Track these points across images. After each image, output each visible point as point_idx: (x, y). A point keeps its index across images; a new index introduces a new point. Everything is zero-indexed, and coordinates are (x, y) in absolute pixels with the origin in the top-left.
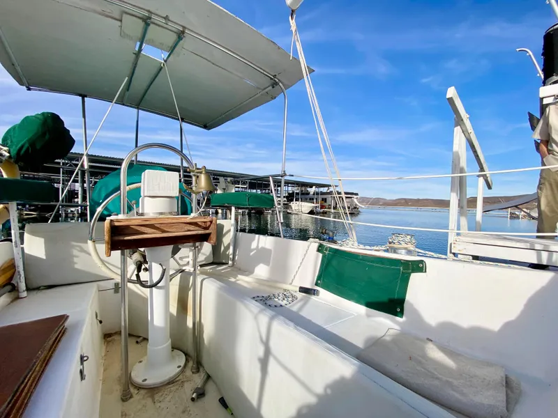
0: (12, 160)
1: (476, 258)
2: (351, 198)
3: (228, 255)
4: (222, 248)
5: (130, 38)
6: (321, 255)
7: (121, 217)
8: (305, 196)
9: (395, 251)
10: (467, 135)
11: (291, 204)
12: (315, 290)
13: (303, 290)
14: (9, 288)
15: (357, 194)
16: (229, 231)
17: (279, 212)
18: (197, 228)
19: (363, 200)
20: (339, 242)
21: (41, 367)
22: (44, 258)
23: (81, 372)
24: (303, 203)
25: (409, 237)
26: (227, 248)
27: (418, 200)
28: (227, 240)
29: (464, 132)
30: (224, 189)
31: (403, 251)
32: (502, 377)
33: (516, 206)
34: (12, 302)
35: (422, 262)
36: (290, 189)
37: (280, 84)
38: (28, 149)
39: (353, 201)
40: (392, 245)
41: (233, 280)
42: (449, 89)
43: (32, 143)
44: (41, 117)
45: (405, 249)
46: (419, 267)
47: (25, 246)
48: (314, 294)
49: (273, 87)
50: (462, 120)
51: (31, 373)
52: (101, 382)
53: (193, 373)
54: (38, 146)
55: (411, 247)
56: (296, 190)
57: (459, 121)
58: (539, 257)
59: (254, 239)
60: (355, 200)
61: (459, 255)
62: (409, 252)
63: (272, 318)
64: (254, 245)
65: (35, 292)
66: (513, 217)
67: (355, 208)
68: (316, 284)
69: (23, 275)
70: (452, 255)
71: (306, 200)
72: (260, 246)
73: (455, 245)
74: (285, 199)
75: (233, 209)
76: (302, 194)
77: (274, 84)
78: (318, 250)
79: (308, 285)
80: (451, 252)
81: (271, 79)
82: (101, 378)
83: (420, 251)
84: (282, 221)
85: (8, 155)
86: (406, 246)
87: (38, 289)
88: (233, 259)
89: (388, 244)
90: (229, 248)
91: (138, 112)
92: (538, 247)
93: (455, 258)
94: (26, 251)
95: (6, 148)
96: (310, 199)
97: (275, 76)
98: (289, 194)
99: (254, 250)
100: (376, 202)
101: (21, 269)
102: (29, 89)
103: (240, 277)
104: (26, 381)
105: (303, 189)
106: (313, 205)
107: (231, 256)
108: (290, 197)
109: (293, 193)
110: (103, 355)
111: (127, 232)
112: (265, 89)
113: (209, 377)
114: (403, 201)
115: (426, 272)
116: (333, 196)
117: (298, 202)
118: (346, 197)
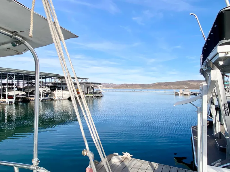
2: (97, 86)
8: (63, 86)
11: (54, 93)
15: (100, 84)
37: (26, 43)
39: (98, 88)
56: (58, 81)
60: (100, 88)
66: (177, 94)
67: (100, 93)
74: (49, 89)
81: (9, 36)
97: (15, 32)
108: (53, 87)
109: (56, 83)
112: (3, 44)
116: (85, 85)
117: (59, 91)
118: (94, 86)
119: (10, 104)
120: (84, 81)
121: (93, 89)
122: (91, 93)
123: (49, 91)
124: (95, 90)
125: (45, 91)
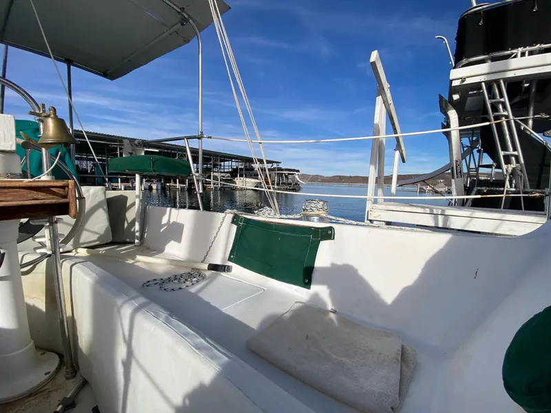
1: (388, 223)
2: (293, 174)
3: (134, 232)
4: (126, 225)
6: (235, 227)
8: (249, 172)
9: (307, 218)
10: (387, 105)
11: (235, 180)
12: (225, 266)
13: (214, 267)
15: (298, 171)
16: (134, 204)
17: (198, 181)
18: (51, 196)
19: (303, 177)
20: (256, 212)
24: (248, 180)
25: (321, 203)
26: (133, 224)
27: (351, 177)
28: (131, 215)
29: (385, 102)
30: (131, 154)
31: (316, 218)
32: (399, 350)
33: (423, 181)
35: (331, 228)
36: (235, 164)
37: (191, 21)
39: (294, 177)
40: (306, 212)
41: (130, 262)
42: (373, 53)
45: (317, 215)
46: (327, 234)
48: (224, 271)
49: (183, 25)
50: (384, 89)
53: (67, 378)
55: (323, 214)
56: (241, 166)
57: (381, 91)
58: (436, 221)
59: (165, 213)
60: (297, 177)
61: (375, 222)
62: (322, 219)
63: (137, 310)
64: (165, 220)
66: (422, 192)
67: (296, 184)
68: (230, 259)
70: (369, 222)
71: (250, 176)
72: (171, 221)
73: (371, 213)
74: (229, 175)
75: (138, 177)
76: (247, 170)
77: (184, 21)
78: (233, 222)
79: (218, 262)
80: (368, 220)
81: (179, 13)
83: (331, 217)
84: (201, 191)
86: (317, 212)
88: (141, 238)
89: (303, 212)
90: (135, 225)
91: (7, 49)
92: (435, 212)
93: (371, 224)
96: (255, 175)
97: (183, 9)
98: (234, 169)
99: (165, 225)
100: (315, 179)
103: (139, 258)
105: (248, 165)
106: (257, 181)
107: (137, 234)
108: (234, 173)
109: (237, 168)
112: (173, 26)
113: (85, 383)
114: (338, 178)
115: (334, 239)
116: (277, 172)
117: (242, 178)
118: (289, 174)
119: (182, 189)
120: (275, 165)
121: (288, 179)
122: (284, 184)
123: (228, 177)
124: (290, 181)
125: (224, 177)
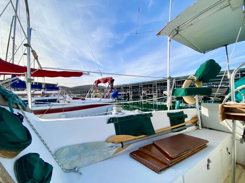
0: (198, 81)
5: (238, 7)
7: (231, 103)
14: (195, 124)
21: (191, 152)
22: (208, 116)
23: (208, 166)
34: (196, 129)
38: (202, 76)
43: (203, 73)
44: (206, 63)
47: (202, 111)
51: (186, 152)
52: (224, 180)
54: (206, 74)
65: (205, 129)
69: (200, 121)
82: (225, 179)
85: (196, 79)
87: (206, 128)
94: (202, 113)
95: (196, 77)
101: (199, 118)
102: (204, 53)
104: (184, 153)
110: (230, 170)
111: (234, 110)
